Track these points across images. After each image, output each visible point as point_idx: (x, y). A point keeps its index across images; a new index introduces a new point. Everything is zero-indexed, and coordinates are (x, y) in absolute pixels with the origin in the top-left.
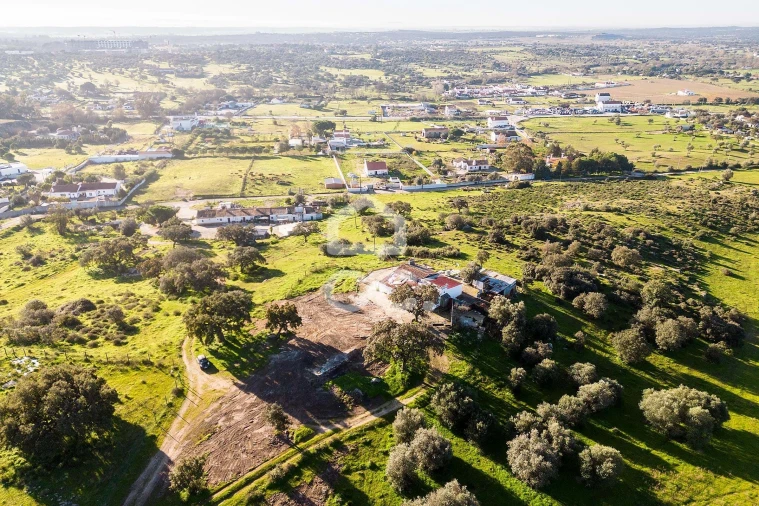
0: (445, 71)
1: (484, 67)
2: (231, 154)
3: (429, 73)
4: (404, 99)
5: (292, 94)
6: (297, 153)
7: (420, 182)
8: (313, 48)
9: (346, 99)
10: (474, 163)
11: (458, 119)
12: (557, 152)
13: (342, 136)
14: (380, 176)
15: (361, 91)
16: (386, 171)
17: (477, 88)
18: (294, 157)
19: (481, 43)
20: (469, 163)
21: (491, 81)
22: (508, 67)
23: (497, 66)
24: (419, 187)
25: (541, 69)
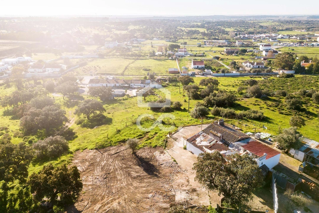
0: (236, 29)
1: (255, 27)
2: (126, 57)
3: (227, 29)
4: (215, 39)
5: (163, 37)
6: (158, 58)
7: (223, 72)
8: (176, 21)
9: (187, 39)
10: (255, 64)
11: (243, 47)
12: (306, 60)
13: (182, 51)
14: (200, 69)
15: (195, 36)
16: (203, 66)
17: (251, 35)
18: (156, 59)
19: (252, 19)
20: (253, 64)
21: (259, 33)
22: (267, 27)
23: (261, 27)
24: (223, 74)
25: (284, 28)
